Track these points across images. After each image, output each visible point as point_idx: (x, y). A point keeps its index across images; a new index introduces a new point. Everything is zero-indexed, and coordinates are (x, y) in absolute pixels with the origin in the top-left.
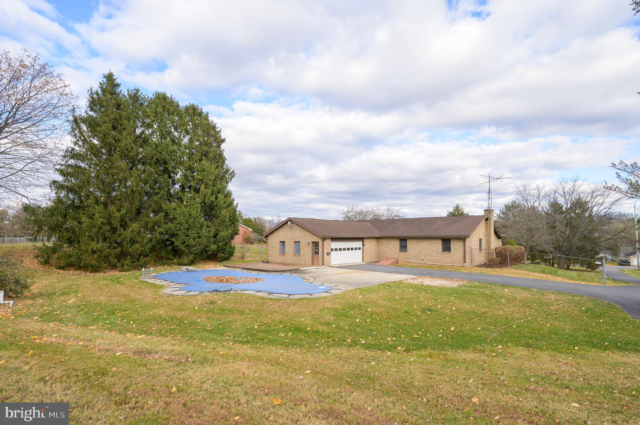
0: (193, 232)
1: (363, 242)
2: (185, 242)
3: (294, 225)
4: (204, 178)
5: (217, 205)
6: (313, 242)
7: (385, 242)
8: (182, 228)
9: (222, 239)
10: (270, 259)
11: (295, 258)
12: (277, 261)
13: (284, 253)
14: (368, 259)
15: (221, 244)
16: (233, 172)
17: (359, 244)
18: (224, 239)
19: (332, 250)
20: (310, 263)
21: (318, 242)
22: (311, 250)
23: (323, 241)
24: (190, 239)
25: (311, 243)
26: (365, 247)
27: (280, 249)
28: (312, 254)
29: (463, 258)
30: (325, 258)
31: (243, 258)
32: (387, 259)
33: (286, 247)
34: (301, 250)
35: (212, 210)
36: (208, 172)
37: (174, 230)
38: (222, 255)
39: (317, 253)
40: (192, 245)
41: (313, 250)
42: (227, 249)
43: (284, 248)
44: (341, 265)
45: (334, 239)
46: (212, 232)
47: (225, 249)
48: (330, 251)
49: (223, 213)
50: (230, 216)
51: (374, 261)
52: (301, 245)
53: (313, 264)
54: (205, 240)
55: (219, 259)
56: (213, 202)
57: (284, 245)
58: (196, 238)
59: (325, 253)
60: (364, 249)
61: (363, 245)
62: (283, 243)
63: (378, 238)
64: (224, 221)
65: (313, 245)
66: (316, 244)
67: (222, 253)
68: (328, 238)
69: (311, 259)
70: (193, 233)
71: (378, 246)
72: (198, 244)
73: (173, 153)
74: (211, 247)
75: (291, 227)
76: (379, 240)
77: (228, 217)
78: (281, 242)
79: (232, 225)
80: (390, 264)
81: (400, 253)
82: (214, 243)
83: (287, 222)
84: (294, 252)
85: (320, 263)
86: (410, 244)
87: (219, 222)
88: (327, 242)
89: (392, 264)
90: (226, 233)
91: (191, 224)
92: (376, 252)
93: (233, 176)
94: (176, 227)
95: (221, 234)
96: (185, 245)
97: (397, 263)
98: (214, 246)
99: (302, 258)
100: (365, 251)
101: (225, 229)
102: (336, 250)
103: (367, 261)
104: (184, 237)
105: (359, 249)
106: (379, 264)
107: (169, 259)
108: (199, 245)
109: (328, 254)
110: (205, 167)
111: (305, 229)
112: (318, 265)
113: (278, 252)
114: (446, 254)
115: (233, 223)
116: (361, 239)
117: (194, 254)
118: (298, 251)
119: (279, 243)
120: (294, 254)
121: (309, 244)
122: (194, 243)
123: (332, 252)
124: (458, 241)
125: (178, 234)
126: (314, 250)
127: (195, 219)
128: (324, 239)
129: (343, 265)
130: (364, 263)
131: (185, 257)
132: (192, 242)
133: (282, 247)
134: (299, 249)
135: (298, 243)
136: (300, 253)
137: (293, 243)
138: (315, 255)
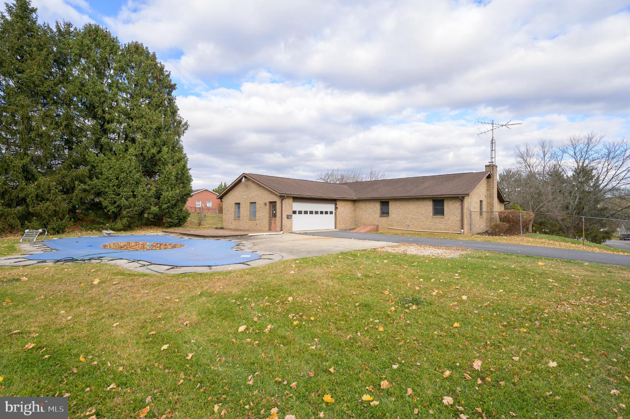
0: (125, 189)
1: (336, 204)
2: (115, 202)
3: (250, 183)
4: (142, 125)
5: (160, 160)
6: (270, 202)
7: (362, 205)
8: (111, 185)
9: (166, 200)
10: (225, 225)
11: (250, 222)
12: (232, 228)
13: (239, 217)
14: (341, 226)
15: (165, 206)
16: (186, 123)
17: (330, 207)
18: (168, 200)
19: (294, 212)
20: (267, 228)
21: (275, 202)
22: (268, 211)
23: (282, 200)
24: (121, 199)
25: (268, 204)
26: (338, 210)
27: (235, 212)
28: (270, 217)
29: (459, 223)
30: (284, 222)
31: (200, 224)
32: (365, 225)
33: (241, 209)
34: (257, 213)
35: (155, 165)
36: (149, 119)
37: (101, 187)
38: (169, 220)
39: (275, 215)
40: (124, 205)
42: (175, 213)
43: (239, 211)
44: (305, 232)
45: (297, 199)
46: (151, 192)
47: (173, 213)
48: (291, 213)
49: (167, 169)
50: (177, 174)
51: (349, 228)
52: (257, 206)
53: (270, 230)
54: (142, 201)
55: (166, 225)
56: (154, 155)
57: (239, 208)
58: (129, 198)
59: (284, 216)
60: (337, 213)
61: (336, 208)
62: (238, 204)
63: (354, 201)
64: (169, 178)
65: (270, 206)
66: (273, 204)
67: (168, 217)
68: (288, 197)
69: (268, 223)
70: (126, 191)
71: (355, 211)
72: (132, 205)
73: (102, 94)
74: (152, 210)
75: (247, 186)
76: (356, 204)
77: (174, 174)
78: (236, 204)
79: (181, 185)
80: (368, 232)
81: (381, 219)
82: (156, 204)
83: (242, 179)
84: (250, 215)
85: (278, 228)
86: (393, 207)
87: (163, 179)
88: (287, 202)
89: (370, 231)
90: (171, 193)
91: (122, 180)
92: (352, 218)
93: (186, 129)
94: (104, 183)
95: (165, 194)
96: (115, 206)
97: (377, 230)
98: (155, 208)
99: (257, 222)
100: (338, 216)
101: (170, 189)
102: (300, 212)
103: (341, 228)
104: (113, 196)
105: (331, 213)
106: (354, 231)
107: (99, 223)
108: (135, 206)
109: (289, 217)
110: (144, 113)
111: (261, 186)
112: (276, 231)
113: (232, 216)
114: (438, 218)
115: (183, 183)
116: (333, 201)
117: (129, 217)
118: (253, 215)
119: (234, 205)
120: (250, 217)
121: (266, 204)
122: (127, 203)
123: (294, 215)
124: (454, 201)
125: (106, 192)
126: (271, 212)
127: (127, 174)
128: (283, 197)
129: (307, 232)
130: (336, 230)
131: (119, 221)
132: (123, 202)
133: (238, 210)
134: (255, 212)
135: (253, 205)
136: (256, 216)
137: (248, 204)
138: (272, 219)
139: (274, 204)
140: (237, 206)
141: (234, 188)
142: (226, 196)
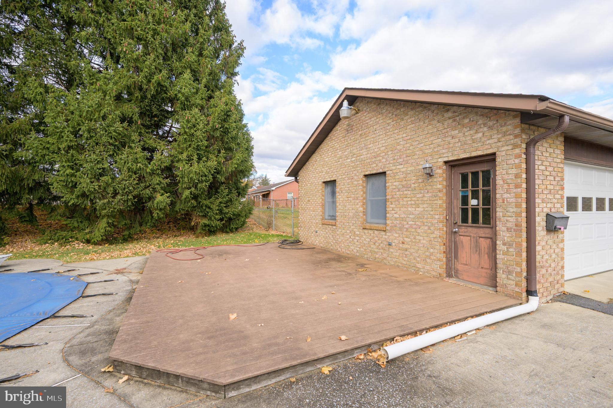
3: (365, 115)
6: (452, 165)
10: (303, 235)
11: (367, 236)
13: (333, 217)
16: (241, 44)
19: (572, 204)
20: (437, 266)
21: (491, 158)
22: (441, 202)
23: (531, 144)
25: (440, 172)
27: (323, 206)
28: (451, 224)
33: (340, 197)
34: (390, 207)
39: (474, 216)
41: (450, 203)
43: (334, 202)
48: (561, 208)
52: (391, 183)
53: (450, 273)
57: (333, 193)
59: (540, 221)
62: (331, 184)
65: (449, 179)
66: (465, 171)
67: (200, 216)
69: (439, 247)
75: (354, 129)
78: (327, 183)
83: (341, 107)
84: (365, 213)
88: (548, 158)
99: (394, 237)
109: (555, 223)
118: (377, 211)
119: (321, 187)
120: (366, 221)
121: (428, 174)
123: (570, 216)
126: (458, 204)
133: (330, 200)
134: (386, 201)
135: (377, 181)
136: (385, 218)
137: (359, 180)
138: (463, 230)
139: (485, 167)
140: (329, 189)
141: (322, 145)
142: (304, 167)
